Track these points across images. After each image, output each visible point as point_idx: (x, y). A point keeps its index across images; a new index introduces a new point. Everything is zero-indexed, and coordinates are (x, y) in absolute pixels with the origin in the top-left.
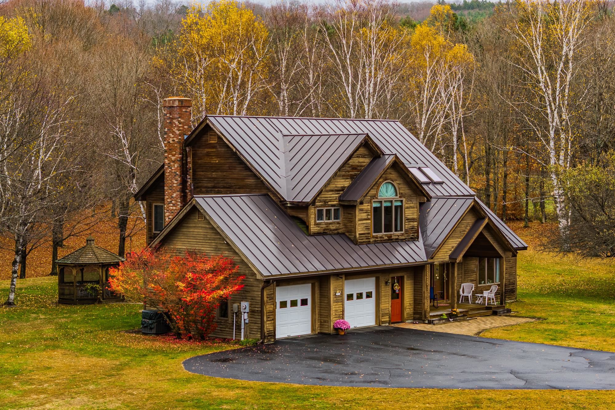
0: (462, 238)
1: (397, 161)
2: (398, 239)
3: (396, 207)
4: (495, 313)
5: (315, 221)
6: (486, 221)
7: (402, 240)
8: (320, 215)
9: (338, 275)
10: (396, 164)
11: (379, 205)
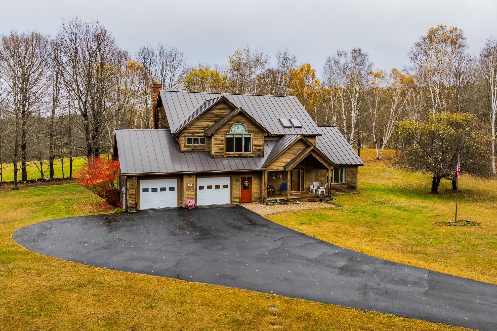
0: (295, 157)
1: (242, 112)
2: (247, 156)
3: (245, 138)
4: (321, 200)
5: (185, 144)
6: (312, 148)
7: (250, 157)
8: (189, 141)
9: (190, 175)
10: (242, 114)
11: (231, 136)
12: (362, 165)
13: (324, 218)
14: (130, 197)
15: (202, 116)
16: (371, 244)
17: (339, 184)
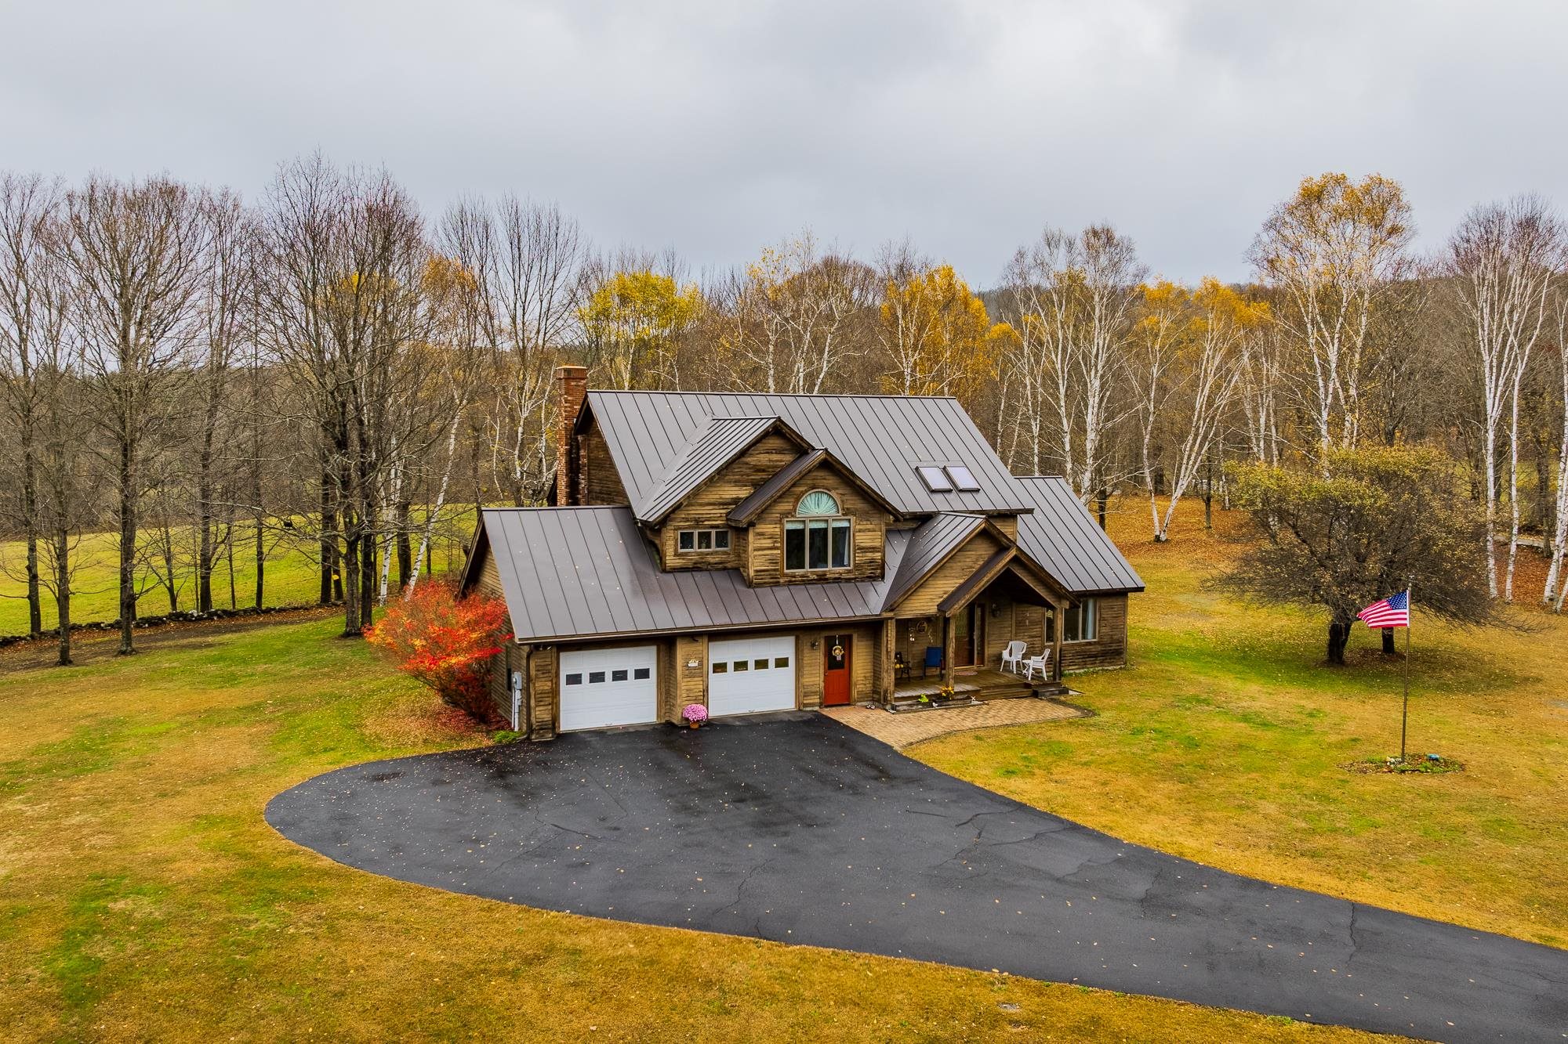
0: (966, 578)
1: (830, 459)
2: (839, 578)
3: (836, 530)
4: (1035, 695)
5: (676, 550)
6: (1013, 553)
7: (848, 580)
8: (686, 540)
9: (693, 636)
10: (830, 464)
11: (800, 526)
12: (1140, 589)
13: (1062, 753)
14: (538, 701)
15: (722, 474)
16: (1198, 830)
17: (1079, 645)
